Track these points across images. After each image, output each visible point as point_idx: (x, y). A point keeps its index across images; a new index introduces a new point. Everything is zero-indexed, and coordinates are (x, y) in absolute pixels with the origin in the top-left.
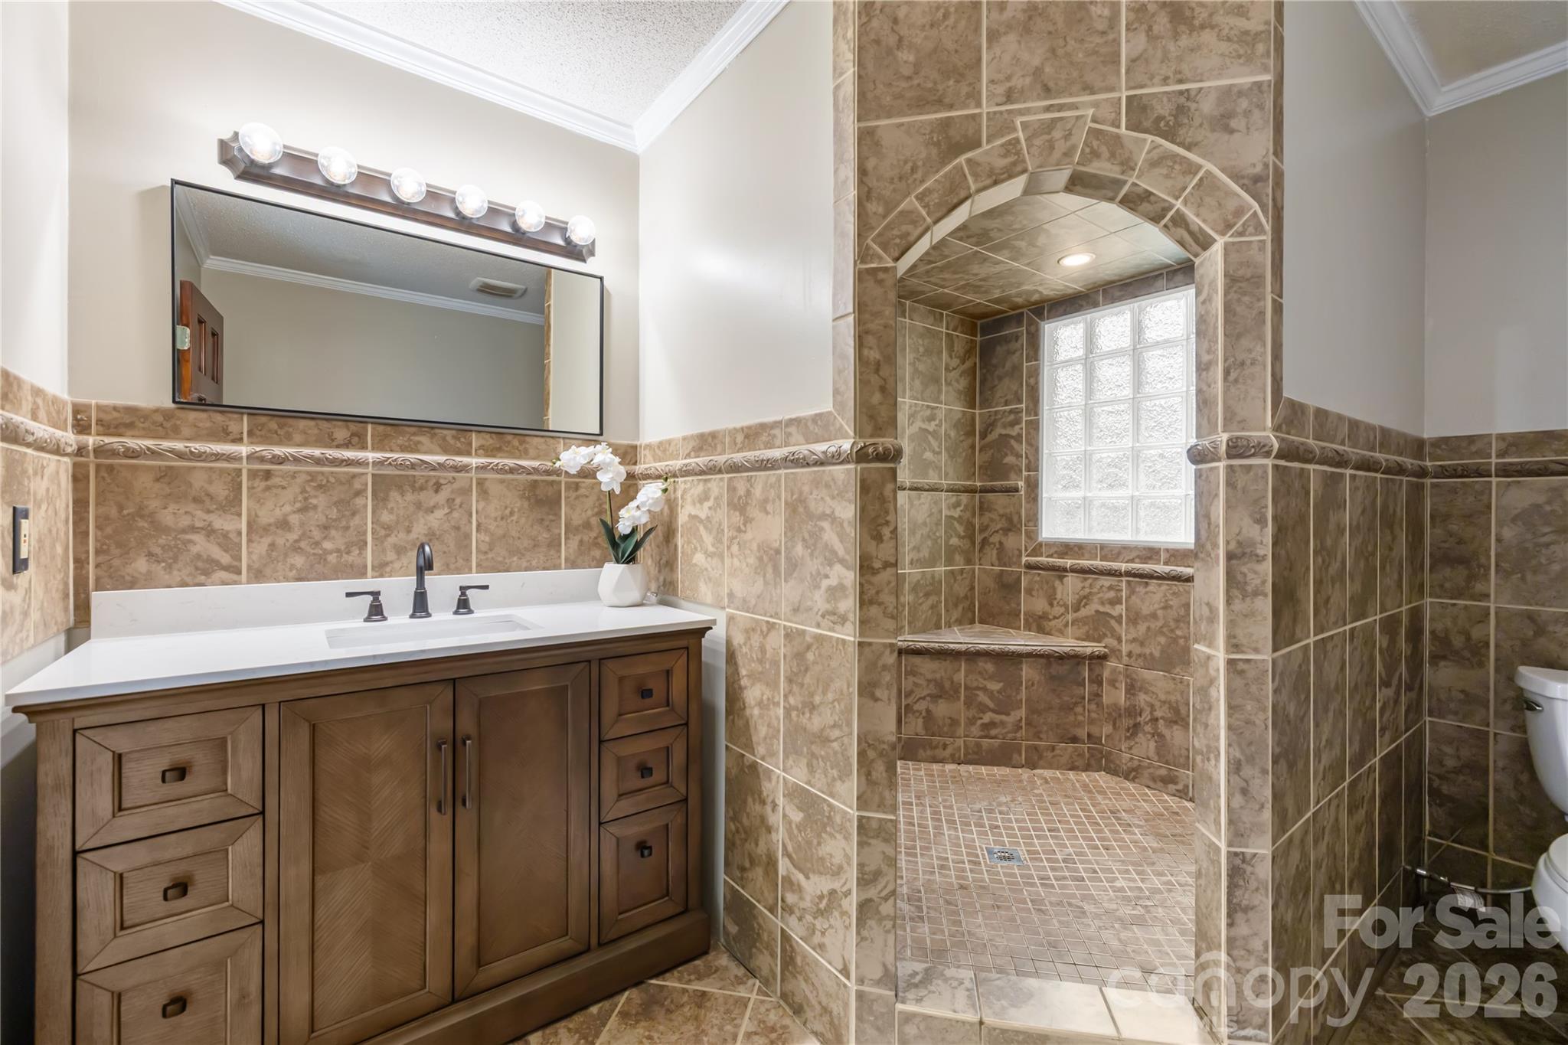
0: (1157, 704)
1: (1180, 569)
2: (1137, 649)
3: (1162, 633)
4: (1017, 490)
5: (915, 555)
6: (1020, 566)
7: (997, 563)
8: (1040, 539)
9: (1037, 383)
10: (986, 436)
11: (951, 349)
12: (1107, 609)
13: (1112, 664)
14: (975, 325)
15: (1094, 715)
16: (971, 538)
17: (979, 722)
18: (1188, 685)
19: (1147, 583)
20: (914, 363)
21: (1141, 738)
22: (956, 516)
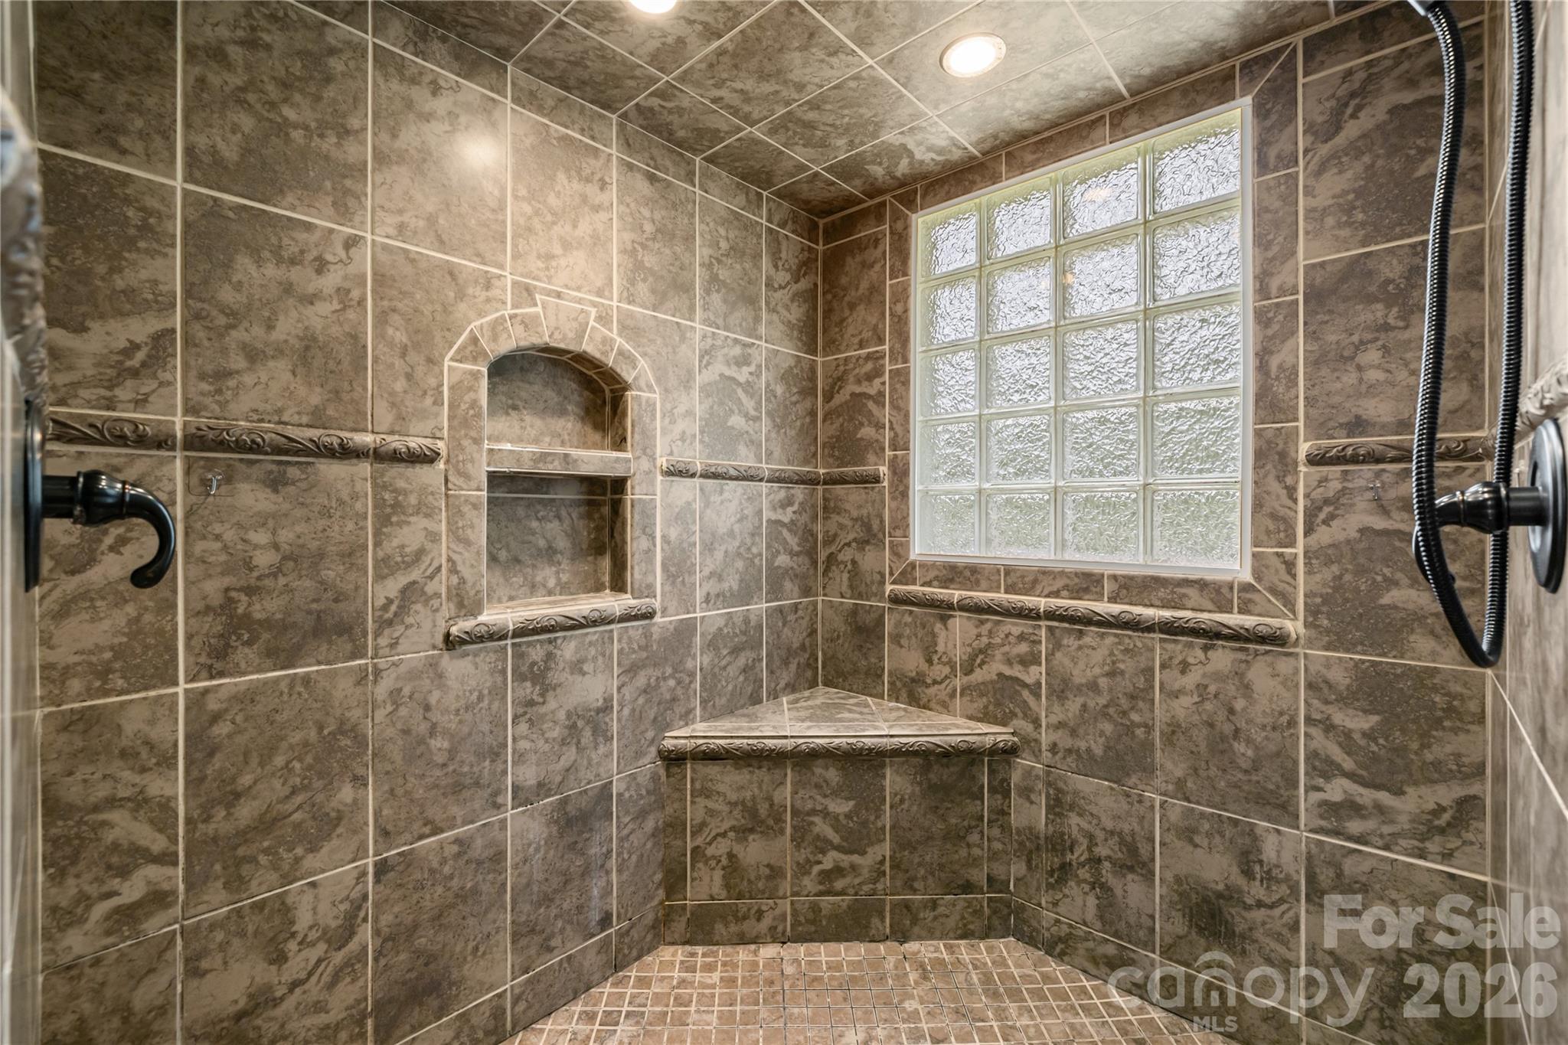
0: (1100, 835)
1: (1137, 610)
2: (1065, 741)
3: (1106, 715)
4: (877, 480)
5: (712, 587)
6: (882, 598)
7: (849, 593)
8: (912, 557)
9: (906, 311)
10: (832, 398)
11: (775, 257)
12: (1016, 671)
13: (1024, 762)
14: (815, 226)
15: (997, 846)
16: (811, 554)
17: (816, 869)
18: (1152, 807)
19: (1081, 631)
20: (711, 264)
21: (1072, 888)
22: (786, 520)
